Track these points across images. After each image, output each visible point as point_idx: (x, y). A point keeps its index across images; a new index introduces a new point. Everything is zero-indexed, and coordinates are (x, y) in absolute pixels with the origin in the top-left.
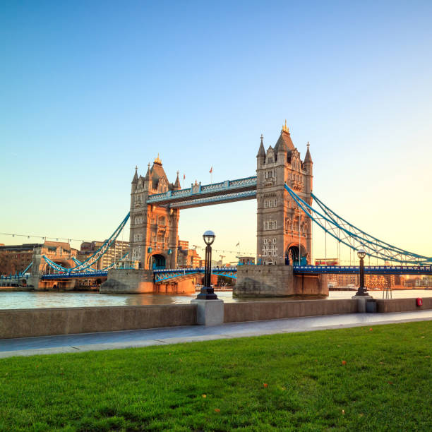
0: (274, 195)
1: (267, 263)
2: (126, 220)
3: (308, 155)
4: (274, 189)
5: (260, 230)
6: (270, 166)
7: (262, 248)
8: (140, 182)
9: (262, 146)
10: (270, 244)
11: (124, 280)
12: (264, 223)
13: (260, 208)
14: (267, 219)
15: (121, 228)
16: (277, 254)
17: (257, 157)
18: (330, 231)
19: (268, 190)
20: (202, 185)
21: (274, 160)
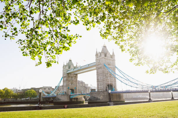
0: (101, 68)
1: (100, 91)
2: (62, 79)
3: (113, 53)
4: (101, 66)
5: (98, 80)
6: (99, 58)
7: (98, 86)
8: (65, 67)
9: (97, 52)
10: (101, 84)
11: (60, 98)
12: (99, 77)
13: (97, 72)
14: (100, 76)
15: (61, 82)
16: (103, 87)
17: (96, 55)
18: (118, 79)
19: (99, 66)
20: (81, 66)
21: (100, 56)
